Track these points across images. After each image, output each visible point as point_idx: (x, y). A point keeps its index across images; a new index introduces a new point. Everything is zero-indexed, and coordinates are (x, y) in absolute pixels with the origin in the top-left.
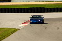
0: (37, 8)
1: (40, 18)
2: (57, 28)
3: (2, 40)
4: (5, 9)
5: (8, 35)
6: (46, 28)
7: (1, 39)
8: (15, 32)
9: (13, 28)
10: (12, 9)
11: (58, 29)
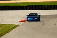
0: (35, 6)
1: (37, 16)
2: (54, 24)
4: (6, 7)
5: (9, 31)
6: (44, 24)
7: (2, 35)
8: (15, 28)
9: (13, 24)
10: (12, 7)
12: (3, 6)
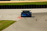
2: (45, 20)
4: (6, 6)
6: (37, 20)
8: (13, 23)
9: (12, 20)
10: (11, 6)
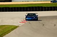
3: (3, 36)
4: (6, 8)
5: (9, 31)
6: (44, 25)
9: (13, 25)
10: (12, 8)
11: (54, 26)
12: (3, 8)
